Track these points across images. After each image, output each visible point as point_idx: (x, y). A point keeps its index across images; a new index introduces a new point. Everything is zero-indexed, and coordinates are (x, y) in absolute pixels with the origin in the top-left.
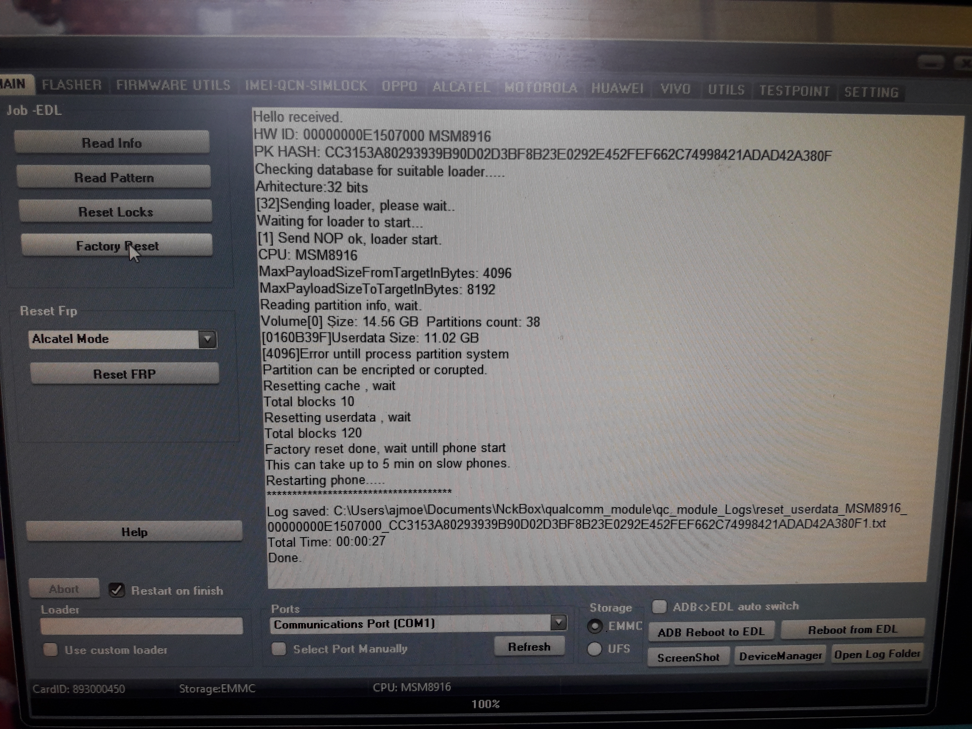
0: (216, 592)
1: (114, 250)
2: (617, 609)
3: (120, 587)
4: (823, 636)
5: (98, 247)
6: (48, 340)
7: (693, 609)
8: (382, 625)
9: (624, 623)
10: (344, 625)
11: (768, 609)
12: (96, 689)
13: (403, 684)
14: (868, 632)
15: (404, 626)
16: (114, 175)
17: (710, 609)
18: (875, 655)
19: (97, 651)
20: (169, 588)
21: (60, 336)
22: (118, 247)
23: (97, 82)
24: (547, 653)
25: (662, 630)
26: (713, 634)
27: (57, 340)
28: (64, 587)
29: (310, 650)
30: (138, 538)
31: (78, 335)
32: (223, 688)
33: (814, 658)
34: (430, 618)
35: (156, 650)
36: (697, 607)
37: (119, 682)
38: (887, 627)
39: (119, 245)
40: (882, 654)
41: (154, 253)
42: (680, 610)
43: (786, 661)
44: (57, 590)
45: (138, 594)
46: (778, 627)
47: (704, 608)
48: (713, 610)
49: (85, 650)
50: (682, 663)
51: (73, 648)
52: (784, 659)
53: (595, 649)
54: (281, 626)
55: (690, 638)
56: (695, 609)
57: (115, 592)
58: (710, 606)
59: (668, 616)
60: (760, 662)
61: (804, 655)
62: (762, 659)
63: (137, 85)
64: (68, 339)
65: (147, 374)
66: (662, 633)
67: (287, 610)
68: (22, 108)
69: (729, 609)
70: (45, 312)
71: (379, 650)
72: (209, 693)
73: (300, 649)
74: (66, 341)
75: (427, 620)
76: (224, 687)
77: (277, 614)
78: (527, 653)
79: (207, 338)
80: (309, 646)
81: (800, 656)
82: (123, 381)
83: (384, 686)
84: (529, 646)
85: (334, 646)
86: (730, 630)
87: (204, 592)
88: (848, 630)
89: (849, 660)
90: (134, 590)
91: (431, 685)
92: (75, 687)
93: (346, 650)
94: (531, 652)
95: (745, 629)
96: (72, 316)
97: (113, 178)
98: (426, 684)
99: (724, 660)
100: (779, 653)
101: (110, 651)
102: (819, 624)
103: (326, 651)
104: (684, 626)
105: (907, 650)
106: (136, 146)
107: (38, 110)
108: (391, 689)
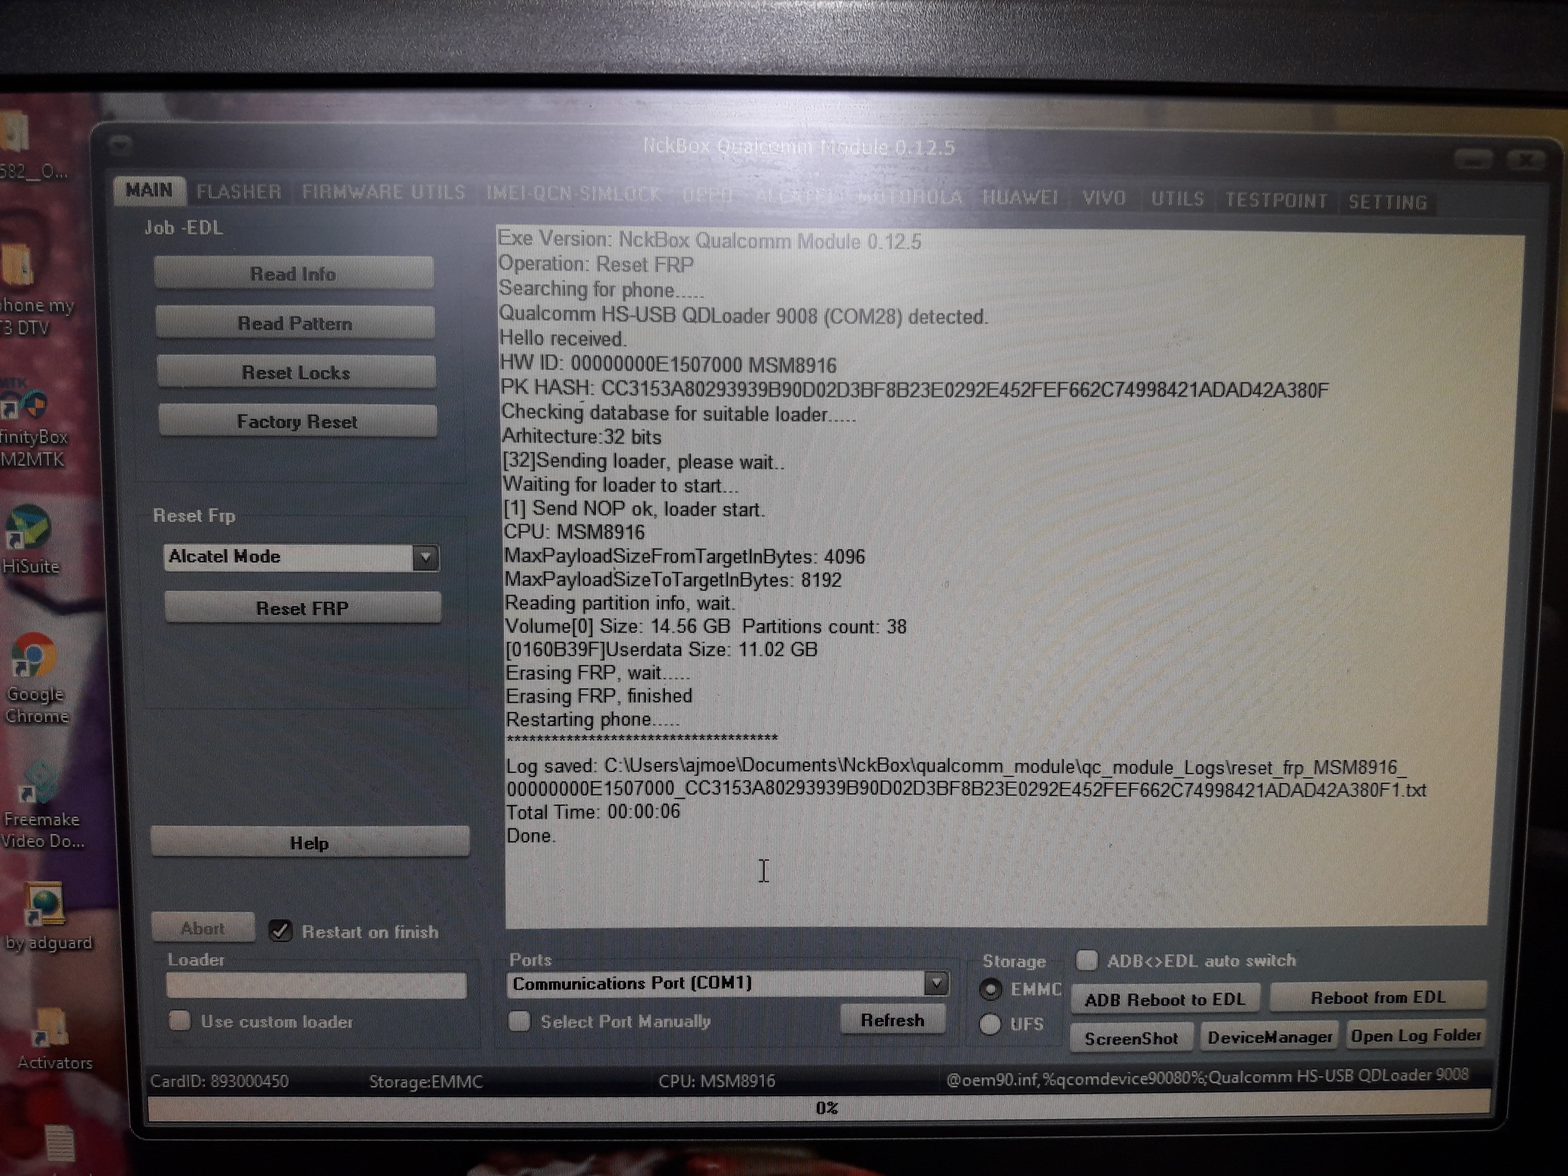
0: (428, 934)
1: (292, 427)
2: (1023, 963)
3: (285, 926)
4: (1333, 1007)
5: (268, 424)
6: (192, 558)
7: (1138, 964)
8: (672, 985)
9: (1034, 984)
10: (617, 985)
11: (1250, 965)
12: (245, 1081)
13: (703, 1077)
14: (1401, 1002)
15: (705, 987)
16: (294, 321)
17: (1163, 964)
18: (1413, 1036)
19: (248, 1023)
20: (359, 929)
21: (209, 552)
22: (297, 423)
23: (275, 188)
24: (918, 1029)
25: (1091, 997)
26: (1168, 1003)
27: (205, 558)
28: (203, 926)
29: (567, 1023)
30: (315, 852)
31: (236, 551)
32: (434, 1082)
33: (1320, 1041)
34: (744, 974)
35: (338, 1023)
36: (1144, 961)
37: (280, 1071)
38: (1430, 994)
39: (299, 420)
40: (1423, 1036)
41: (351, 432)
42: (1118, 966)
43: (1278, 1045)
44: (193, 930)
45: (312, 936)
46: (1266, 995)
47: (1154, 962)
48: (1167, 965)
49: (231, 1022)
50: (1121, 1048)
51: (214, 1020)
52: (1275, 1041)
53: (990, 1024)
54: (524, 986)
55: (1133, 1009)
56: (1141, 964)
57: (278, 934)
58: (1163, 960)
59: (1101, 974)
60: (1240, 1046)
61: (1306, 1037)
62: (1242, 1042)
63: (332, 192)
64: (221, 556)
65: (336, 608)
66: (1091, 1001)
67: (531, 962)
68: (167, 225)
69: (1191, 965)
70: (189, 516)
71: (668, 1023)
72: (413, 1089)
73: (551, 1021)
74: (218, 559)
75: (741, 978)
76: (436, 1079)
77: (518, 968)
78: (889, 1029)
79: (426, 556)
80: (565, 1017)
81: (1299, 1037)
82: (300, 618)
83: (675, 1079)
84: (893, 1019)
85: (602, 1017)
86: (1194, 997)
87: (410, 934)
88: (1371, 998)
89: (1373, 1044)
90: (306, 931)
91: (745, 1078)
92: (215, 1078)
93: (619, 1023)
94: (896, 1029)
95: (1215, 995)
96: (228, 522)
97: (292, 323)
98: (738, 1076)
99: (1185, 1042)
100: (1267, 1033)
101: (268, 1022)
102: (1328, 988)
103: (590, 1024)
104: (1123, 990)
105: (1460, 1030)
106: (328, 278)
107: (190, 227)
108: (686, 1083)
